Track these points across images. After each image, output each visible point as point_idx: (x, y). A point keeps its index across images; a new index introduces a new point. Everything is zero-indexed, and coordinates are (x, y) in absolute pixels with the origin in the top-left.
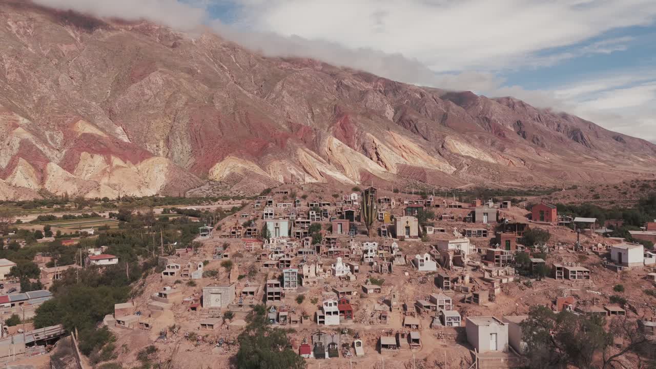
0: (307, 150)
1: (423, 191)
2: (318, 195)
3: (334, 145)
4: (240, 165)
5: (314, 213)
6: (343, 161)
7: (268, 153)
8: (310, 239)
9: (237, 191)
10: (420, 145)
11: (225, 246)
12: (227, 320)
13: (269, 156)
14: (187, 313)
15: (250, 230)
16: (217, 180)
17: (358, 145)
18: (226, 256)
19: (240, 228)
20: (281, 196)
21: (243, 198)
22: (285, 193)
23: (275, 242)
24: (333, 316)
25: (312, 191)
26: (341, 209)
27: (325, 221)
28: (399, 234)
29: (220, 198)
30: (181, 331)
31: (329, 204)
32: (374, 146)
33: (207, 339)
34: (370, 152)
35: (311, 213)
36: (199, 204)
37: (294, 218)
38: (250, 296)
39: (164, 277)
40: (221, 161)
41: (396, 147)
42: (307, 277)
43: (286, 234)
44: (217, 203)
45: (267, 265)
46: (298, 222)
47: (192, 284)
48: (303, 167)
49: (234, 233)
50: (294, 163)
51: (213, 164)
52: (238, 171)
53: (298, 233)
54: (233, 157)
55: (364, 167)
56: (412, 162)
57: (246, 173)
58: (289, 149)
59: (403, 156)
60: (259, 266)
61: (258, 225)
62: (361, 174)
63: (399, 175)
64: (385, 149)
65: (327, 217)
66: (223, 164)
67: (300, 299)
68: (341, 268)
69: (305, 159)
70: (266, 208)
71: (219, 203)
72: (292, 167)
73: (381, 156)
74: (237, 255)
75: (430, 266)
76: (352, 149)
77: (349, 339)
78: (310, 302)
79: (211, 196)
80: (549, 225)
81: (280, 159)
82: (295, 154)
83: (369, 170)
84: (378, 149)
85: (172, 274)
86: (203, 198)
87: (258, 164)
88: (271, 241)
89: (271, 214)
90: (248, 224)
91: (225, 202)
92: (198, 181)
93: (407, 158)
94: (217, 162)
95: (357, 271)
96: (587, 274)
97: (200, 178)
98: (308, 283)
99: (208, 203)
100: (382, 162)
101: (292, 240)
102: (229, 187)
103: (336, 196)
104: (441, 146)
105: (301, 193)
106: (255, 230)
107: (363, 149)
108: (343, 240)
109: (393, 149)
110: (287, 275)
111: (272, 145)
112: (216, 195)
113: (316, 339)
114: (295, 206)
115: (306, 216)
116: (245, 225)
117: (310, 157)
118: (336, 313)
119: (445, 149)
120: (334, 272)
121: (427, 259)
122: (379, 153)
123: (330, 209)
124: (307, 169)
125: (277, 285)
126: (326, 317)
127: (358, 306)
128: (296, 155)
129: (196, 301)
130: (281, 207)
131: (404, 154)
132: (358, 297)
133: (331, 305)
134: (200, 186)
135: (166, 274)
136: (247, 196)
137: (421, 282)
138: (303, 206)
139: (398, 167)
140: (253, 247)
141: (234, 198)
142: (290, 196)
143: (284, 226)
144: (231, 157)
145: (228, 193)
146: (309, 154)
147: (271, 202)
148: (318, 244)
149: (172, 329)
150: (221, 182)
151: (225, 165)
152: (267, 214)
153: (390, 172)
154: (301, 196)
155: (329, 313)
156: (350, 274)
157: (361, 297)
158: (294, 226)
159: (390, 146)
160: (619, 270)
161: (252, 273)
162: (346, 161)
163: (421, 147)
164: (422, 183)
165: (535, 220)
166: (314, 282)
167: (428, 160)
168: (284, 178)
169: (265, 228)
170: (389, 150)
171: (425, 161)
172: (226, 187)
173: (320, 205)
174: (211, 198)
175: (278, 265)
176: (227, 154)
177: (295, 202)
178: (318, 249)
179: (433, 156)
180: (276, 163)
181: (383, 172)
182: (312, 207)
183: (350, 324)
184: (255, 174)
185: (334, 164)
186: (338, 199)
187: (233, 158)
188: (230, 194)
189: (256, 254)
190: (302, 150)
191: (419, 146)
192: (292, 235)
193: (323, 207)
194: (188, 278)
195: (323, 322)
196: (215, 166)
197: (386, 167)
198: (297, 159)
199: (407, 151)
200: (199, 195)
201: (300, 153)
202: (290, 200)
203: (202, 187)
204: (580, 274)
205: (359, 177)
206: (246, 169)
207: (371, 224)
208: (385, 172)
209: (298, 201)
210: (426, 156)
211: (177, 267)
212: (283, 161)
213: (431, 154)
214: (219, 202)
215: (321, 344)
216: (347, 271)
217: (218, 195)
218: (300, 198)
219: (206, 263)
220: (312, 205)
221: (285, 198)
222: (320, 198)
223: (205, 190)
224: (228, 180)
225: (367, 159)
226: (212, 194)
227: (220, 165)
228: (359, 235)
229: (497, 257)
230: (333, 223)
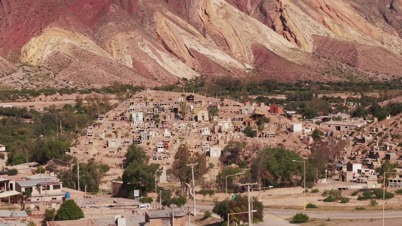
0: (169, 14)
1: (348, 81)
2: (160, 99)
3: (212, 6)
4: (67, 41)
5: (157, 109)
6: (227, 33)
7: (109, 20)
8: (154, 122)
9: (64, 81)
10: (354, 4)
11: (113, 125)
12: (119, 150)
13: (111, 26)
14: (102, 149)
15: (124, 117)
16: (33, 64)
17: (252, 5)
18: (114, 129)
19: (118, 116)
20: (139, 99)
21: (73, 91)
22: (141, 97)
23: (136, 123)
24: (161, 148)
25: (157, 97)
26: (172, 107)
27: (163, 113)
28: (199, 119)
29: (42, 91)
30: (101, 154)
31: (165, 104)
32: (279, 7)
33: (113, 156)
34: (272, 16)
35: (155, 109)
36: (13, 100)
37: (146, 112)
38: (127, 143)
39: (88, 137)
40: (39, 35)
41: (315, 9)
42: (151, 136)
43: (142, 120)
44: (37, 99)
45: (133, 132)
46: (148, 114)
47: (101, 139)
48: (163, 43)
49: (116, 119)
50: (148, 35)
51: (26, 39)
52: (64, 50)
53: (148, 119)
54: (56, 28)
55: (260, 41)
56: (340, 34)
57: (77, 53)
58: (141, 14)
59: (324, 23)
60: (130, 133)
61: (127, 115)
62: (255, 53)
63: (317, 55)
64: (296, 13)
65: (164, 111)
66: (42, 39)
67: (148, 144)
68: (167, 133)
69: (166, 29)
70: (130, 106)
71: (41, 99)
72: (146, 42)
73: (289, 23)
74: (119, 128)
75: (207, 132)
76: (241, 12)
77: (167, 155)
78: (152, 145)
79: (28, 89)
80: (276, 115)
81: (127, 30)
82: (150, 21)
83: (268, 46)
84: (284, 11)
85: (91, 136)
86: (18, 91)
87: (94, 39)
88: (134, 123)
89: (134, 110)
90: (122, 114)
91: (49, 97)
92: (6, 66)
93: (331, 25)
94: (33, 36)
95: (174, 135)
96: (274, 135)
97: (9, 60)
98: (152, 138)
99: (25, 99)
100: (290, 32)
101: (145, 123)
102: (52, 75)
103: (170, 99)
104: (388, 6)
105: (150, 98)
106: (126, 117)
107: (261, 10)
108: (170, 122)
109: (310, 11)
110: (143, 135)
111: (114, 8)
112: (35, 87)
113: (154, 155)
114: (146, 105)
115: (153, 111)
116: (121, 115)
117: (174, 25)
118: (162, 147)
119: (395, 10)
120: (163, 135)
121: (206, 130)
122: (286, 17)
123: (166, 107)
124: (170, 45)
125: (138, 139)
126: (158, 149)
127: (171, 146)
128: (152, 23)
129: (105, 144)
130: (139, 106)
131: (327, 20)
132: (172, 143)
133: (160, 145)
134: (10, 74)
135: (89, 135)
136: (80, 89)
137: (201, 139)
138: (151, 105)
139: (315, 41)
140: (126, 125)
141: (61, 92)
142: (144, 99)
143: (141, 116)
144: (52, 28)
145: (51, 84)
146: (174, 21)
147: (133, 103)
148: (157, 124)
149: (98, 154)
150: (39, 67)
151: (44, 39)
152: (131, 110)
153: (302, 49)
154: (150, 99)
155: (159, 147)
156: (171, 136)
157: (174, 143)
158: (146, 116)
159: (304, 6)
160: (289, 134)
161: (127, 135)
162: (232, 31)
163: (356, 8)
164: (351, 67)
165: (271, 113)
166: (154, 138)
167: (365, 30)
168: (133, 59)
169: (131, 116)
170: (303, 14)
171: (360, 30)
172: (48, 75)
173: (161, 105)
174: (29, 92)
175: (138, 133)
176: (47, 24)
177: (146, 103)
178: (157, 126)
179: (373, 23)
180: (120, 37)
181: (289, 49)
182: (155, 106)
183: (167, 151)
184: (90, 54)
185: (212, 37)
186: (172, 101)
187: (57, 31)
188: (55, 86)
189: (127, 128)
190: (160, 14)
191: (352, 6)
192: (145, 120)
193: (162, 106)
194: (99, 137)
195: (157, 151)
196: (29, 43)
197: (296, 41)
198: (152, 29)
199: (333, 14)
200: (10, 87)
201: (159, 21)
202: (144, 101)
203: (13, 75)
204: (271, 135)
205: (252, 56)
206: (74, 47)
207: (184, 115)
208: (293, 49)
209: (148, 103)
210: (362, 23)
211: (93, 133)
212: (132, 33)
213: (371, 19)
214: (40, 97)
215: (155, 156)
216: (169, 134)
217: (38, 86)
218: (149, 100)
219: (105, 131)
220: (156, 105)
221: (141, 101)
222: (161, 101)
223: (18, 80)
224: (50, 64)
225: (265, 28)
226: (29, 85)
227: (37, 41)
228: (179, 120)
229: (239, 129)
230: (167, 114)
